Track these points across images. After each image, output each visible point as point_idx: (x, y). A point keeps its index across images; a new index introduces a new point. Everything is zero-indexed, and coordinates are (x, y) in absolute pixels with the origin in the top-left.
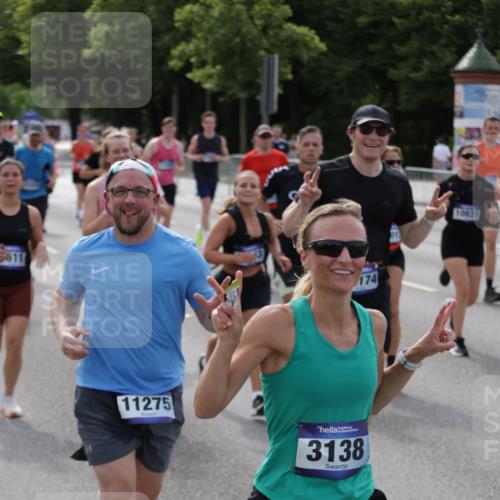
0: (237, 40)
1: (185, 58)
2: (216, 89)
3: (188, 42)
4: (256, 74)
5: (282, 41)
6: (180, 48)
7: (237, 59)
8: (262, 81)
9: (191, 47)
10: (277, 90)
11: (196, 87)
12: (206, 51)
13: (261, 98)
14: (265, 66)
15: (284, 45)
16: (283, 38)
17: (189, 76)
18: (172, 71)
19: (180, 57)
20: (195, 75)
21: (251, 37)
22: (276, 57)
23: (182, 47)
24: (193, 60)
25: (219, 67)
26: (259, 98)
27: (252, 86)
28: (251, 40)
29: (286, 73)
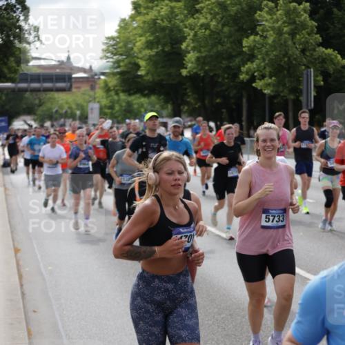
0: (286, 59)
1: (250, 73)
2: (272, 94)
3: (252, 62)
4: (299, 82)
5: (315, 59)
6: (246, 66)
7: (286, 72)
8: (303, 87)
9: (254, 65)
10: (313, 93)
11: (259, 93)
12: (265, 68)
13: (303, 99)
14: (305, 76)
15: (317, 61)
16: (316, 57)
17: (254, 85)
18: (242, 82)
19: (247, 73)
20: (258, 84)
21: (295, 56)
22: (312, 70)
23: (249, 65)
24: (256, 74)
25: (273, 78)
26: (301, 98)
27: (296, 91)
28: (295, 59)
29: (318, 81)
